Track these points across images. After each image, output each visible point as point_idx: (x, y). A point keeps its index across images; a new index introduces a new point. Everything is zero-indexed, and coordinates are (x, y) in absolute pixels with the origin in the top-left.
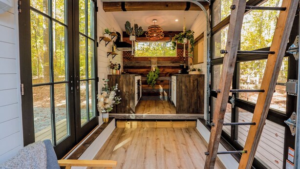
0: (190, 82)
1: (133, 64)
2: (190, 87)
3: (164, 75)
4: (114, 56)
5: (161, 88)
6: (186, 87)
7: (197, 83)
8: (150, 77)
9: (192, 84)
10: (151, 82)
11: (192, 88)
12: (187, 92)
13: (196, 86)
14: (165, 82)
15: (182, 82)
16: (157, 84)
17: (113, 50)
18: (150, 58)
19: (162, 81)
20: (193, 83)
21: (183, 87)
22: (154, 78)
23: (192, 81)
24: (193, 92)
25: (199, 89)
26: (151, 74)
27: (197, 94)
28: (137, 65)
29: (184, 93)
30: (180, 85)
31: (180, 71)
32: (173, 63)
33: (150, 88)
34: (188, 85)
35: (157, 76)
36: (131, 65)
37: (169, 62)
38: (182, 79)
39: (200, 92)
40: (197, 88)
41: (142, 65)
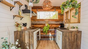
0: (72, 36)
1: (36, 22)
2: (71, 40)
3: (52, 28)
4: (21, 18)
5: (50, 34)
6: (69, 39)
7: (77, 37)
8: (44, 29)
9: (73, 38)
10: (45, 32)
11: (73, 40)
12: (70, 43)
13: (75, 39)
14: (52, 31)
15: (66, 36)
16: (48, 32)
17: (19, 14)
18: (45, 19)
19: (51, 31)
20: (74, 36)
21: (67, 40)
22: (47, 30)
23: (73, 35)
24: (74, 43)
25: (77, 41)
26: (45, 28)
27: (76, 44)
28: (38, 23)
29: (67, 44)
30: (65, 38)
31: (60, 26)
32: (56, 22)
33: (45, 34)
34: (70, 38)
35: (48, 29)
36: (35, 23)
37: (54, 22)
38: (66, 34)
39: (78, 43)
40: (77, 40)
41: (41, 23)
